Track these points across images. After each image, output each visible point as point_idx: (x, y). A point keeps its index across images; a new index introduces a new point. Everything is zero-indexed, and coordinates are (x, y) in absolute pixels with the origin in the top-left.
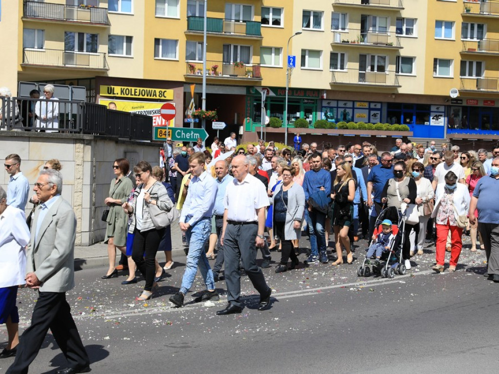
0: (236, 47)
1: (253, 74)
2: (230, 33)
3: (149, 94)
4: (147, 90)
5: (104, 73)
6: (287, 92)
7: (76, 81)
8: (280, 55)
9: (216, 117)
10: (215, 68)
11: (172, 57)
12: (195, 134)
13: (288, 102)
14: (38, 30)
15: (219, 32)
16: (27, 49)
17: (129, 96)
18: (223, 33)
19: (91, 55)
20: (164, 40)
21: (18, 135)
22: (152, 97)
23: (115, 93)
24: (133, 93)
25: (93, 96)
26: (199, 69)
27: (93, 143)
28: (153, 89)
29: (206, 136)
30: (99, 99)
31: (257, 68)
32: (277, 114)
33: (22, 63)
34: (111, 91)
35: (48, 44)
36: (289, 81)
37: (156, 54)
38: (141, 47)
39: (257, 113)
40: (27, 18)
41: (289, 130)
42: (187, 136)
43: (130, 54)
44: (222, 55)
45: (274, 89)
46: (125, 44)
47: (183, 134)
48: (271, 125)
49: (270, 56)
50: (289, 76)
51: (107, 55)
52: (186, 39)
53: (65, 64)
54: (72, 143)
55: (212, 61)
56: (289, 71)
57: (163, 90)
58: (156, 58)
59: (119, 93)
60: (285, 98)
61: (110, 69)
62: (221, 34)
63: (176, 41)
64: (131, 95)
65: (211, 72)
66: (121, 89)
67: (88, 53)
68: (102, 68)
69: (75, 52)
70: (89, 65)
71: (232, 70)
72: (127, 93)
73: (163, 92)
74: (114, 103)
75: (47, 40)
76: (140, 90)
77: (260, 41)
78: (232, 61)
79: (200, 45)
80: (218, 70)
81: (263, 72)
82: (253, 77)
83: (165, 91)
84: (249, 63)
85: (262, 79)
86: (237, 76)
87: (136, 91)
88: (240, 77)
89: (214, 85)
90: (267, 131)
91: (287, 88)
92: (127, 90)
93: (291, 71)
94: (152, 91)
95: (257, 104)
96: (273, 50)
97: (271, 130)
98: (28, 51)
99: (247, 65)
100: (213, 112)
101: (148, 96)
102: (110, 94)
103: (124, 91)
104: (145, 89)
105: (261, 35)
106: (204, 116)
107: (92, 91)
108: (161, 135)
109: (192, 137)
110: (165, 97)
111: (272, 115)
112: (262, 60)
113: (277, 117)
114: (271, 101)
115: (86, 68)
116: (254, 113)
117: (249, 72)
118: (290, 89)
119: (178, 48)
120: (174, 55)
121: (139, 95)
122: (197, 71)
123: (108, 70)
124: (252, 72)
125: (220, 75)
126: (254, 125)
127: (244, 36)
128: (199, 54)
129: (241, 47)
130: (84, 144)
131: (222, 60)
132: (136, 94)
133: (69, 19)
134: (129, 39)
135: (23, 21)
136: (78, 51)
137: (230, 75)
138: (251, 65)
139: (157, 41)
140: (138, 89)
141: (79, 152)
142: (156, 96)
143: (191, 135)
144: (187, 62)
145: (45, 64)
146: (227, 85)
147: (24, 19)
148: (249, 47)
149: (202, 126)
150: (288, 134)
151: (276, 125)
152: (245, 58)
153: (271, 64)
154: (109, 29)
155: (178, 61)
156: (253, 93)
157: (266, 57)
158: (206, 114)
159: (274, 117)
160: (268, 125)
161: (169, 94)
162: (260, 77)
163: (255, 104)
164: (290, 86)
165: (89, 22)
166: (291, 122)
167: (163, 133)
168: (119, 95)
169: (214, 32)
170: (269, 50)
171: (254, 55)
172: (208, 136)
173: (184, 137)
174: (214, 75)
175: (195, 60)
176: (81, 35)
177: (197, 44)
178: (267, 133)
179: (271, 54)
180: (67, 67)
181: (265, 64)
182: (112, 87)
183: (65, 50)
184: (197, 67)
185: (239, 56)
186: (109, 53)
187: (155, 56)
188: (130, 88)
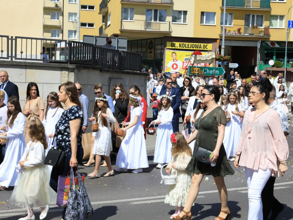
0: (253, 16)
1: (264, 33)
2: (250, 7)
3: (197, 47)
4: (195, 45)
5: (169, 34)
6: (286, 44)
7: (154, 39)
8: (283, 20)
9: (231, 60)
10: (239, 30)
11: (212, 24)
12: (216, 71)
13: (287, 51)
14: (130, 9)
15: (242, 6)
16: (124, 20)
17: (185, 48)
18: (245, 7)
19: (161, 23)
20: (207, 13)
21: (16, 64)
22: (198, 49)
23: (176, 46)
24: (187, 46)
25: (163, 49)
26: (229, 31)
27: (76, 70)
28: (200, 44)
29: (224, 72)
30: (166, 50)
31: (267, 29)
32: (281, 59)
33: (120, 29)
34: (173, 45)
35: (136, 17)
36: (288, 37)
37: (202, 21)
38: (192, 17)
39: (267, 58)
40: (124, 1)
41: (287, 69)
42: (211, 72)
43: (186, 22)
44: (244, 21)
45: (279, 43)
46: (182, 16)
47: (208, 71)
48: (275, 66)
49: (276, 21)
50: (288, 34)
51: (171, 23)
52: (221, 12)
53: (146, 29)
54: (59, 71)
55: (238, 25)
56: (288, 30)
57: (206, 44)
58: (202, 24)
59: (178, 46)
60: (285, 48)
61: (173, 31)
62: (243, 8)
63: (215, 13)
64: (186, 47)
65: (236, 32)
66: (180, 44)
67: (160, 22)
68: (168, 31)
69: (152, 22)
70: (160, 30)
71: (250, 31)
72: (183, 46)
73: (206, 45)
74: (175, 53)
75: (136, 14)
76: (191, 44)
77: (270, 12)
78: (251, 25)
79: (230, 15)
80: (241, 31)
81: (271, 32)
82: (264, 35)
83: (207, 45)
84: (262, 26)
85: (270, 36)
86: (253, 34)
87: (189, 45)
88: (255, 35)
89: (238, 40)
90: (272, 70)
91: (287, 42)
92: (183, 45)
93: (290, 30)
94: (199, 45)
95: (267, 52)
96: (279, 17)
97: (275, 69)
98: (123, 21)
99: (260, 27)
100: (229, 56)
101: (196, 48)
102: (173, 47)
103: (181, 45)
104: (194, 44)
105: (270, 7)
106: (222, 59)
107: (162, 46)
108: (193, 71)
109: (214, 73)
110: (207, 49)
111: (277, 59)
112: (271, 24)
113: (280, 61)
114: (277, 50)
115: (158, 31)
116: (265, 58)
117: (261, 31)
118: (289, 42)
119: (215, 17)
120: (213, 22)
121: (190, 48)
122: (227, 32)
123: (171, 32)
124: (264, 32)
125: (242, 34)
126: (265, 66)
127: (259, 9)
128: (229, 21)
129: (257, 16)
130: (68, 71)
131: (244, 25)
132: (189, 47)
133: (149, 1)
134: (185, 13)
135: (122, 3)
136: (154, 21)
137: (249, 34)
138: (263, 27)
139: (202, 13)
140: (190, 43)
141: (65, 77)
142: (201, 48)
143: (213, 72)
144: (221, 26)
145: (133, 29)
146: (247, 41)
147: (122, 2)
148: (262, 16)
149: (221, 66)
150: (287, 72)
151: (279, 66)
152: (259, 23)
153: (277, 26)
154: (172, 7)
155: (215, 26)
156: (264, 45)
157: (273, 22)
158: (224, 58)
159: (278, 60)
160: (273, 66)
161: (210, 46)
162: (269, 35)
163: (266, 52)
164: (288, 41)
165: (161, 2)
166: (290, 64)
167: (195, 70)
168: (178, 48)
169: (239, 6)
170: (276, 17)
171: (266, 20)
172: (225, 72)
173: (209, 73)
174: (239, 34)
175: (227, 25)
176: (156, 11)
177: (228, 14)
178: (272, 71)
179: (277, 20)
180: (147, 31)
181: (273, 26)
182: (174, 43)
183: (146, 21)
184: (228, 29)
185: (255, 21)
186: (172, 22)
187: (201, 23)
188: (185, 43)
